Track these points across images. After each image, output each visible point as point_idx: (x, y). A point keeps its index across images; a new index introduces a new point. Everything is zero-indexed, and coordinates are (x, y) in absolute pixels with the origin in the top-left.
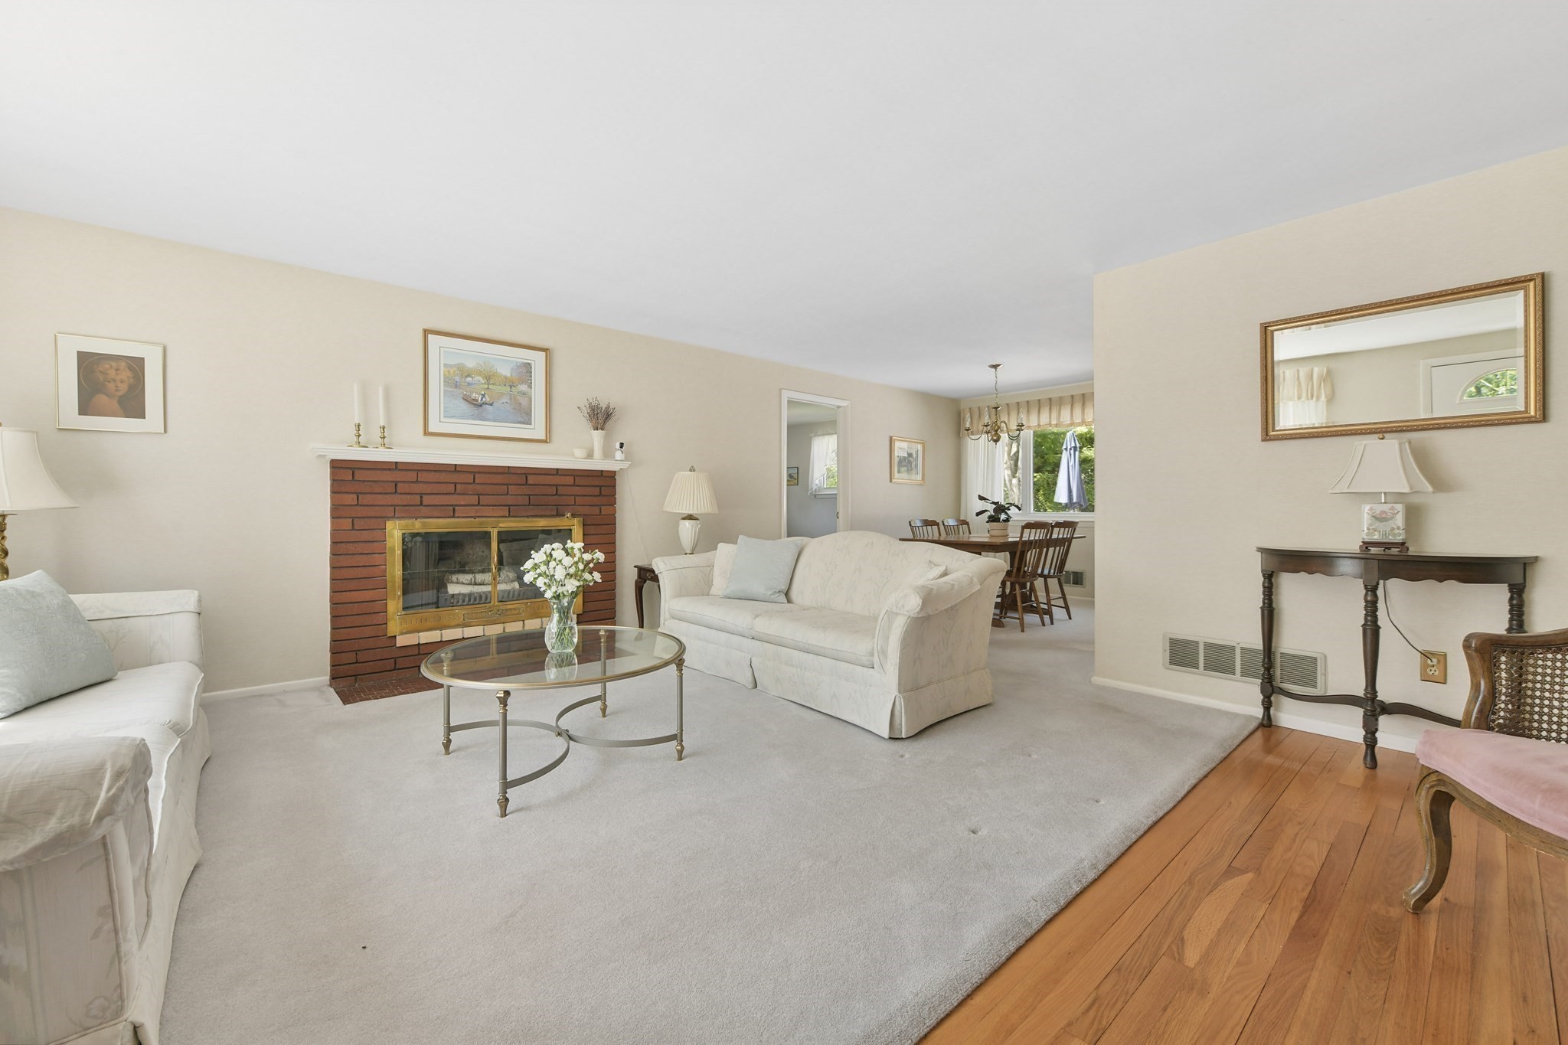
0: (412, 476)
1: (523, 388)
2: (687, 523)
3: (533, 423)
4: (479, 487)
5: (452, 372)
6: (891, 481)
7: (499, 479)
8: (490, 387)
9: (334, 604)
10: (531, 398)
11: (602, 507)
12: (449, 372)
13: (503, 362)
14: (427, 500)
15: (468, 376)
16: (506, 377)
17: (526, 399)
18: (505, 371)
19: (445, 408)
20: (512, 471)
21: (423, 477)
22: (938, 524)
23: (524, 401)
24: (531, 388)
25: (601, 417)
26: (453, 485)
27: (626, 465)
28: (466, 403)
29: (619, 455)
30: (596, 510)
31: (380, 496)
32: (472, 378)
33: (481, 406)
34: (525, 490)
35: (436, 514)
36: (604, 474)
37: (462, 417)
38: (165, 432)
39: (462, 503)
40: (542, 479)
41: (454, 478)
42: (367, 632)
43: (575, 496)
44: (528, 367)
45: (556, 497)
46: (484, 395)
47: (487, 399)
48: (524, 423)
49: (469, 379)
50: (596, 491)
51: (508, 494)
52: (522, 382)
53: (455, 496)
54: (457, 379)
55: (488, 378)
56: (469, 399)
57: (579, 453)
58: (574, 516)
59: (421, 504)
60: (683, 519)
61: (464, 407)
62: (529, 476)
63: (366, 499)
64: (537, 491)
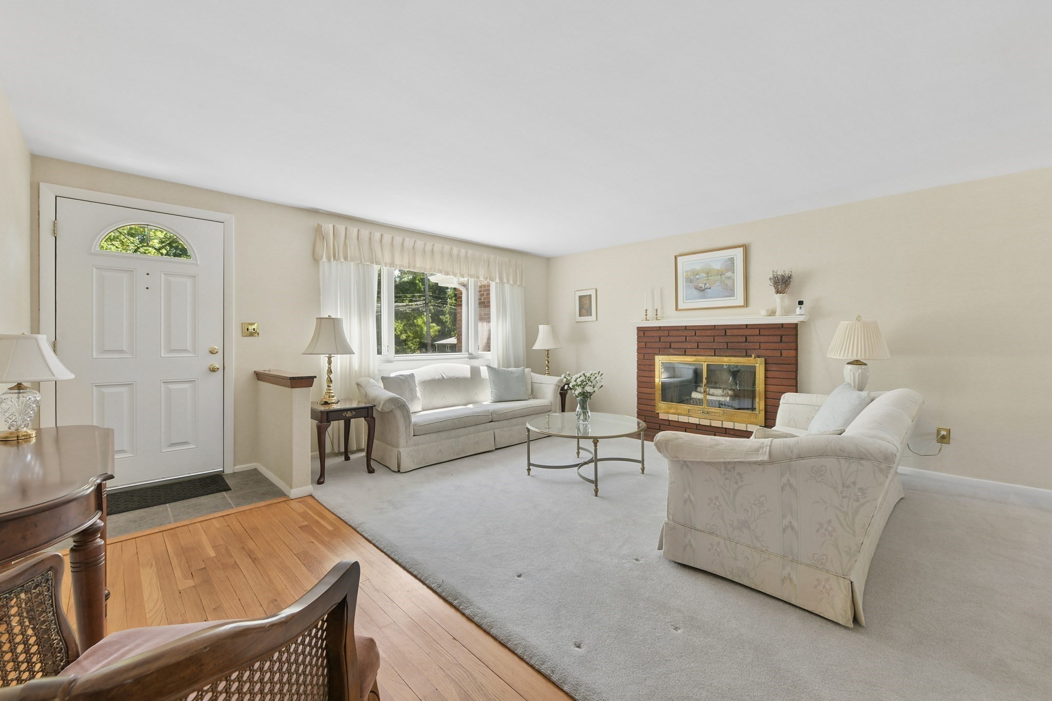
0: (666, 333)
1: (729, 274)
2: (850, 367)
3: (736, 295)
4: (697, 338)
5: (689, 274)
7: (709, 333)
8: (709, 278)
9: (639, 392)
10: (734, 280)
11: (783, 351)
12: (687, 275)
13: (716, 260)
14: (674, 345)
15: (697, 274)
16: (718, 270)
17: (731, 281)
18: (717, 266)
19: (686, 295)
20: (716, 328)
21: (672, 333)
23: (729, 283)
24: (734, 273)
25: (782, 283)
26: (685, 337)
27: (802, 319)
28: (696, 290)
29: (798, 311)
30: (778, 353)
31: (653, 344)
32: (699, 275)
33: (704, 290)
34: (726, 339)
35: (677, 353)
36: (784, 326)
37: (694, 299)
38: (597, 320)
39: (689, 347)
40: (735, 332)
41: (685, 333)
42: (649, 408)
43: (760, 343)
44: (732, 260)
45: (746, 343)
46: (705, 284)
47: (708, 285)
48: (730, 296)
49: (698, 276)
50: (778, 339)
51: (714, 342)
52: (728, 270)
53: (686, 343)
54: (692, 277)
55: (708, 273)
56: (698, 288)
57: (763, 312)
58: (759, 357)
59: (670, 347)
60: (848, 364)
61: (695, 292)
62: (727, 331)
63: (649, 345)
64: (733, 339)
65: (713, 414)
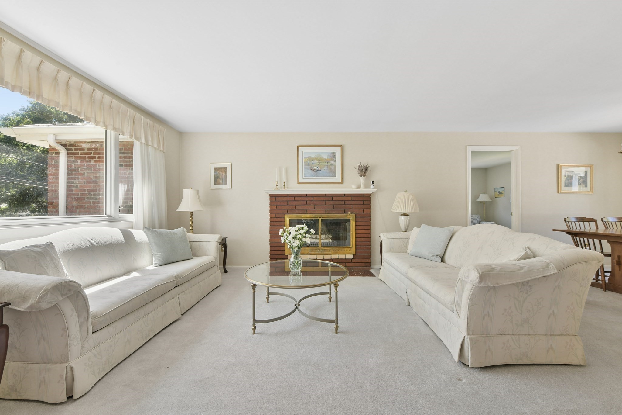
0: (293, 199)
1: (332, 162)
2: (403, 217)
3: (336, 176)
4: (314, 202)
5: (307, 160)
6: (558, 192)
7: (322, 199)
8: (320, 164)
9: (271, 242)
10: (335, 166)
11: (364, 210)
12: (306, 160)
13: (325, 153)
14: (298, 207)
15: (312, 160)
16: (326, 159)
17: (334, 167)
18: (325, 157)
19: (304, 173)
20: (327, 196)
21: (296, 199)
22: (596, 221)
23: (332, 168)
24: (335, 162)
25: (364, 171)
26: (306, 202)
27: (374, 191)
28: (312, 171)
29: (372, 187)
30: (361, 211)
31: (283, 206)
32: (314, 161)
33: (317, 171)
34: (332, 203)
35: (300, 212)
36: (365, 195)
37: (310, 176)
38: (232, 188)
39: (309, 208)
40: (338, 198)
41: (306, 199)
42: (279, 252)
43: (352, 205)
44: (334, 154)
45: (344, 205)
46: (318, 167)
47: (319, 168)
48: (333, 176)
49: (312, 162)
50: (362, 203)
51: (325, 205)
52: (332, 160)
53: (307, 206)
54: (308, 162)
55: (319, 160)
56: (313, 169)
57: (354, 187)
58: (351, 213)
59: (296, 209)
60: (401, 215)
61: (311, 172)
62: (333, 197)
63: (279, 207)
64: (337, 203)
65: (325, 251)
